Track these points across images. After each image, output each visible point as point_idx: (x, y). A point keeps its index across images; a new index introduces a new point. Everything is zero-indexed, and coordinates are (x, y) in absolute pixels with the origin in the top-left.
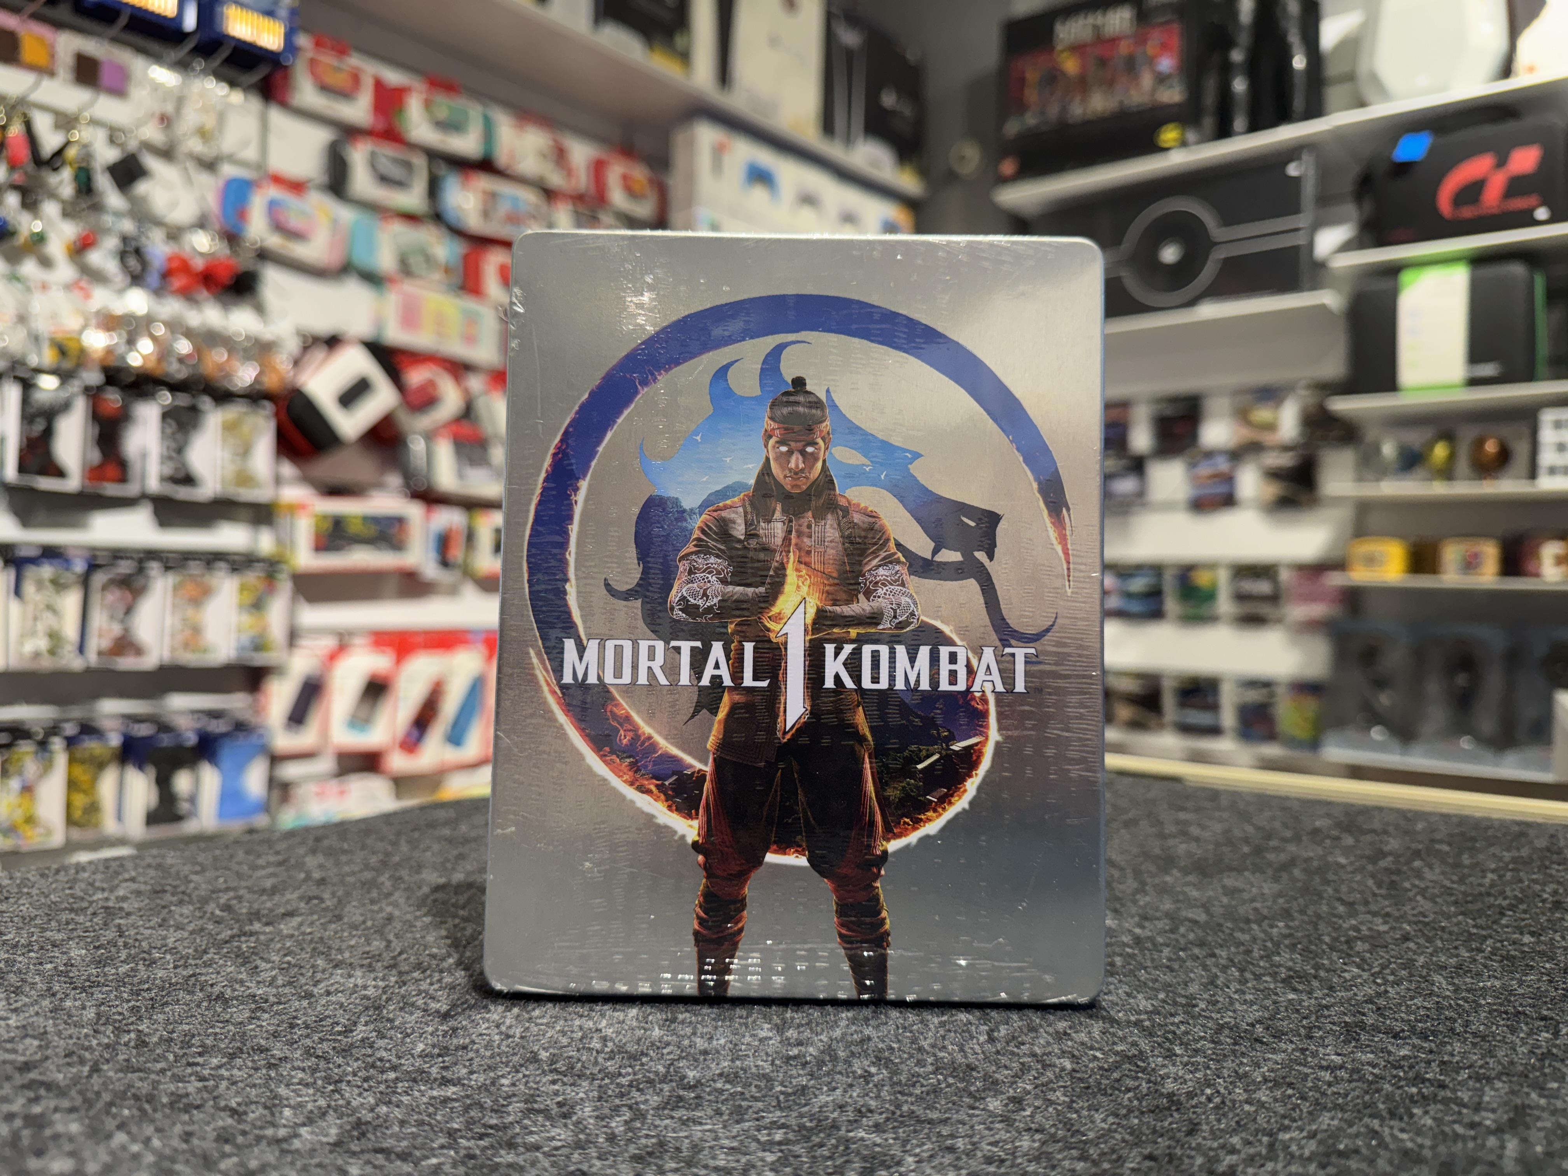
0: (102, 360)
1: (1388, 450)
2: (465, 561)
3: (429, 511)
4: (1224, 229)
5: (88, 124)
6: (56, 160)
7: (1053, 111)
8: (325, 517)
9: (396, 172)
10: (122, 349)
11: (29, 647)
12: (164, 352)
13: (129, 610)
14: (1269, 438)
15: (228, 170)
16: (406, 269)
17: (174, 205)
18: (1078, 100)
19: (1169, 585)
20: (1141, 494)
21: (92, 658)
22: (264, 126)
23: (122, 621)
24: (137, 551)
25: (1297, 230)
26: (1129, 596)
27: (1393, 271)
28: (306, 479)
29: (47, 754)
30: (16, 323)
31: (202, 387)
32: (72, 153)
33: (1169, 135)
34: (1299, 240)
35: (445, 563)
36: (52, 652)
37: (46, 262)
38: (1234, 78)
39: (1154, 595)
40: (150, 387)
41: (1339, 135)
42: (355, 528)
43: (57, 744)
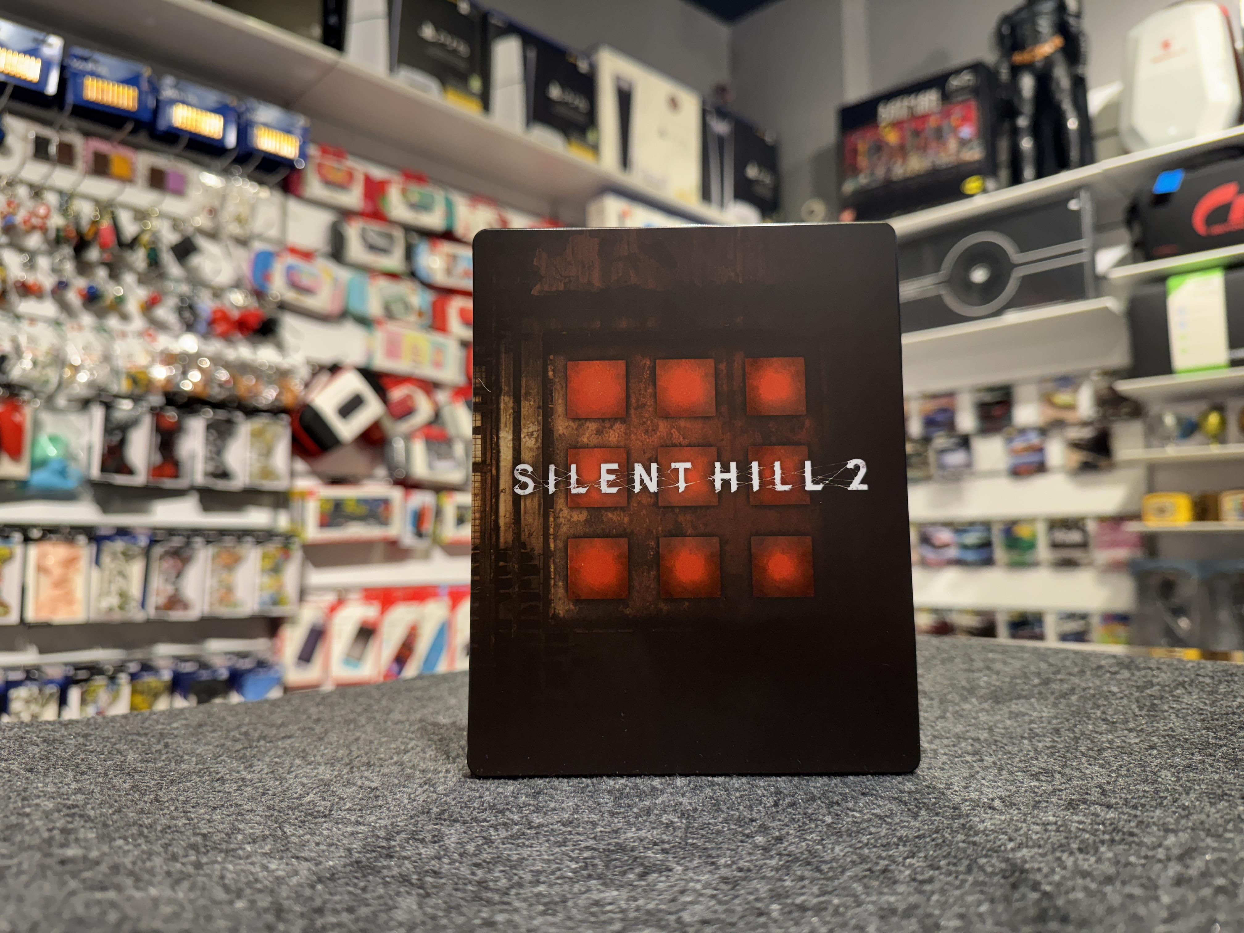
0: (164, 387)
1: (1169, 420)
2: (434, 533)
3: (407, 495)
4: (1021, 254)
5: (158, 217)
6: (133, 244)
7: (880, 172)
8: (327, 501)
9: (381, 242)
10: (179, 378)
11: (105, 604)
12: (208, 378)
13: (179, 575)
14: (1069, 416)
15: (258, 246)
16: (389, 314)
17: (218, 272)
18: (899, 162)
19: (997, 539)
20: (969, 465)
21: (151, 612)
22: (284, 213)
23: (174, 583)
24: (187, 530)
25: (1080, 251)
26: (965, 547)
27: (1161, 278)
28: (315, 473)
29: (115, 687)
30: (101, 362)
31: (236, 405)
32: (146, 238)
33: (972, 185)
34: (1083, 258)
35: (419, 534)
36: (121, 607)
37: (125, 317)
38: (1023, 138)
39: (986, 545)
40: (199, 406)
41: (1107, 176)
42: (350, 508)
43: (123, 678)
